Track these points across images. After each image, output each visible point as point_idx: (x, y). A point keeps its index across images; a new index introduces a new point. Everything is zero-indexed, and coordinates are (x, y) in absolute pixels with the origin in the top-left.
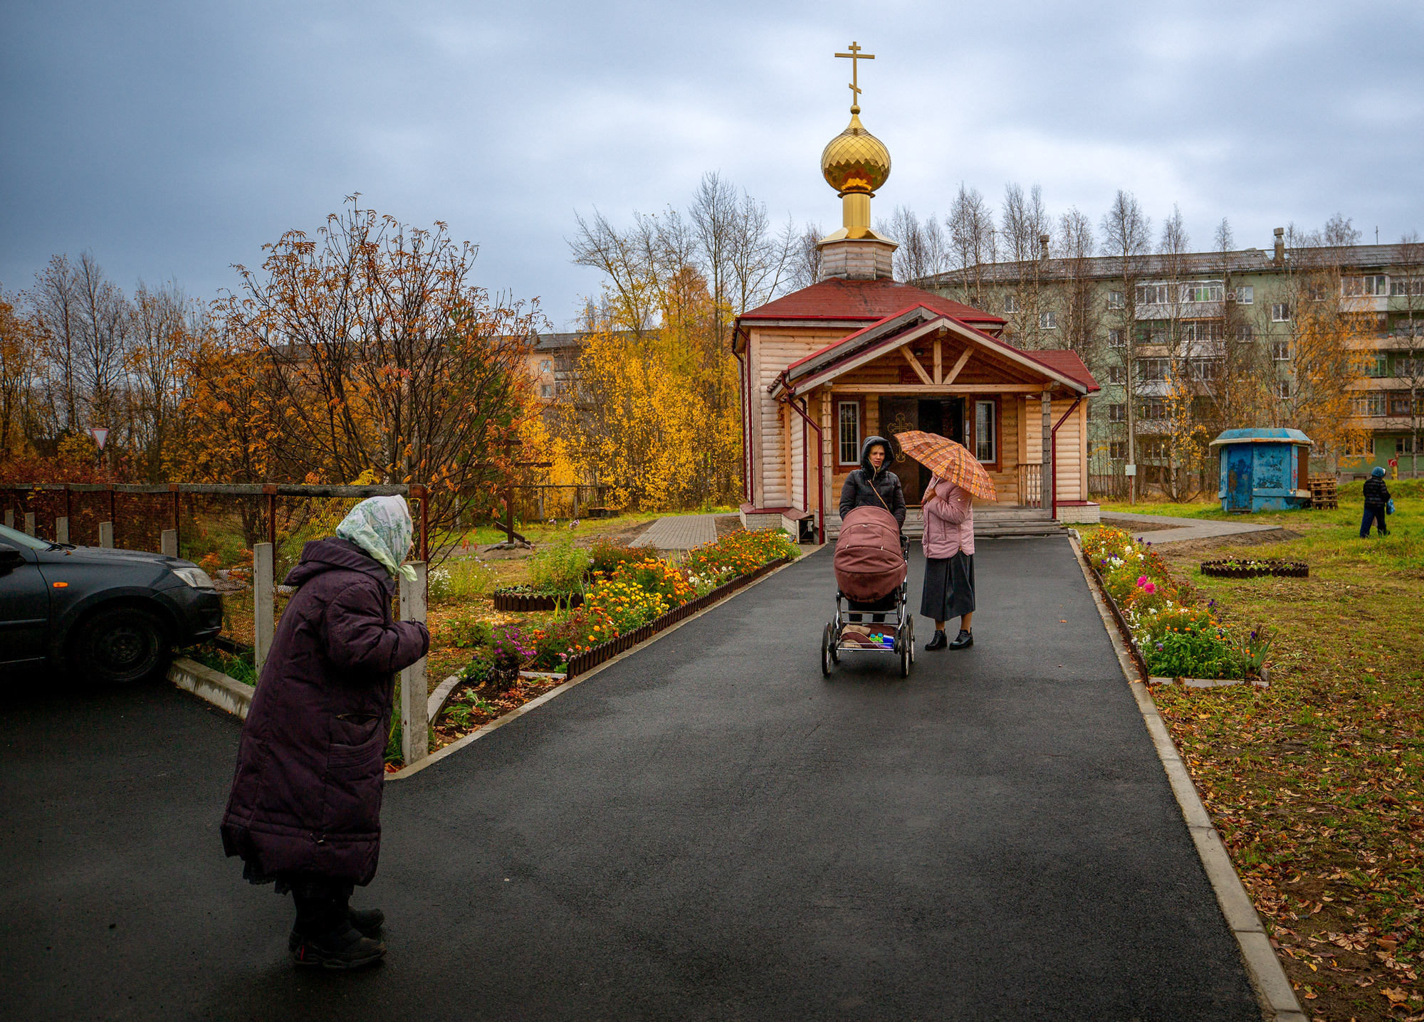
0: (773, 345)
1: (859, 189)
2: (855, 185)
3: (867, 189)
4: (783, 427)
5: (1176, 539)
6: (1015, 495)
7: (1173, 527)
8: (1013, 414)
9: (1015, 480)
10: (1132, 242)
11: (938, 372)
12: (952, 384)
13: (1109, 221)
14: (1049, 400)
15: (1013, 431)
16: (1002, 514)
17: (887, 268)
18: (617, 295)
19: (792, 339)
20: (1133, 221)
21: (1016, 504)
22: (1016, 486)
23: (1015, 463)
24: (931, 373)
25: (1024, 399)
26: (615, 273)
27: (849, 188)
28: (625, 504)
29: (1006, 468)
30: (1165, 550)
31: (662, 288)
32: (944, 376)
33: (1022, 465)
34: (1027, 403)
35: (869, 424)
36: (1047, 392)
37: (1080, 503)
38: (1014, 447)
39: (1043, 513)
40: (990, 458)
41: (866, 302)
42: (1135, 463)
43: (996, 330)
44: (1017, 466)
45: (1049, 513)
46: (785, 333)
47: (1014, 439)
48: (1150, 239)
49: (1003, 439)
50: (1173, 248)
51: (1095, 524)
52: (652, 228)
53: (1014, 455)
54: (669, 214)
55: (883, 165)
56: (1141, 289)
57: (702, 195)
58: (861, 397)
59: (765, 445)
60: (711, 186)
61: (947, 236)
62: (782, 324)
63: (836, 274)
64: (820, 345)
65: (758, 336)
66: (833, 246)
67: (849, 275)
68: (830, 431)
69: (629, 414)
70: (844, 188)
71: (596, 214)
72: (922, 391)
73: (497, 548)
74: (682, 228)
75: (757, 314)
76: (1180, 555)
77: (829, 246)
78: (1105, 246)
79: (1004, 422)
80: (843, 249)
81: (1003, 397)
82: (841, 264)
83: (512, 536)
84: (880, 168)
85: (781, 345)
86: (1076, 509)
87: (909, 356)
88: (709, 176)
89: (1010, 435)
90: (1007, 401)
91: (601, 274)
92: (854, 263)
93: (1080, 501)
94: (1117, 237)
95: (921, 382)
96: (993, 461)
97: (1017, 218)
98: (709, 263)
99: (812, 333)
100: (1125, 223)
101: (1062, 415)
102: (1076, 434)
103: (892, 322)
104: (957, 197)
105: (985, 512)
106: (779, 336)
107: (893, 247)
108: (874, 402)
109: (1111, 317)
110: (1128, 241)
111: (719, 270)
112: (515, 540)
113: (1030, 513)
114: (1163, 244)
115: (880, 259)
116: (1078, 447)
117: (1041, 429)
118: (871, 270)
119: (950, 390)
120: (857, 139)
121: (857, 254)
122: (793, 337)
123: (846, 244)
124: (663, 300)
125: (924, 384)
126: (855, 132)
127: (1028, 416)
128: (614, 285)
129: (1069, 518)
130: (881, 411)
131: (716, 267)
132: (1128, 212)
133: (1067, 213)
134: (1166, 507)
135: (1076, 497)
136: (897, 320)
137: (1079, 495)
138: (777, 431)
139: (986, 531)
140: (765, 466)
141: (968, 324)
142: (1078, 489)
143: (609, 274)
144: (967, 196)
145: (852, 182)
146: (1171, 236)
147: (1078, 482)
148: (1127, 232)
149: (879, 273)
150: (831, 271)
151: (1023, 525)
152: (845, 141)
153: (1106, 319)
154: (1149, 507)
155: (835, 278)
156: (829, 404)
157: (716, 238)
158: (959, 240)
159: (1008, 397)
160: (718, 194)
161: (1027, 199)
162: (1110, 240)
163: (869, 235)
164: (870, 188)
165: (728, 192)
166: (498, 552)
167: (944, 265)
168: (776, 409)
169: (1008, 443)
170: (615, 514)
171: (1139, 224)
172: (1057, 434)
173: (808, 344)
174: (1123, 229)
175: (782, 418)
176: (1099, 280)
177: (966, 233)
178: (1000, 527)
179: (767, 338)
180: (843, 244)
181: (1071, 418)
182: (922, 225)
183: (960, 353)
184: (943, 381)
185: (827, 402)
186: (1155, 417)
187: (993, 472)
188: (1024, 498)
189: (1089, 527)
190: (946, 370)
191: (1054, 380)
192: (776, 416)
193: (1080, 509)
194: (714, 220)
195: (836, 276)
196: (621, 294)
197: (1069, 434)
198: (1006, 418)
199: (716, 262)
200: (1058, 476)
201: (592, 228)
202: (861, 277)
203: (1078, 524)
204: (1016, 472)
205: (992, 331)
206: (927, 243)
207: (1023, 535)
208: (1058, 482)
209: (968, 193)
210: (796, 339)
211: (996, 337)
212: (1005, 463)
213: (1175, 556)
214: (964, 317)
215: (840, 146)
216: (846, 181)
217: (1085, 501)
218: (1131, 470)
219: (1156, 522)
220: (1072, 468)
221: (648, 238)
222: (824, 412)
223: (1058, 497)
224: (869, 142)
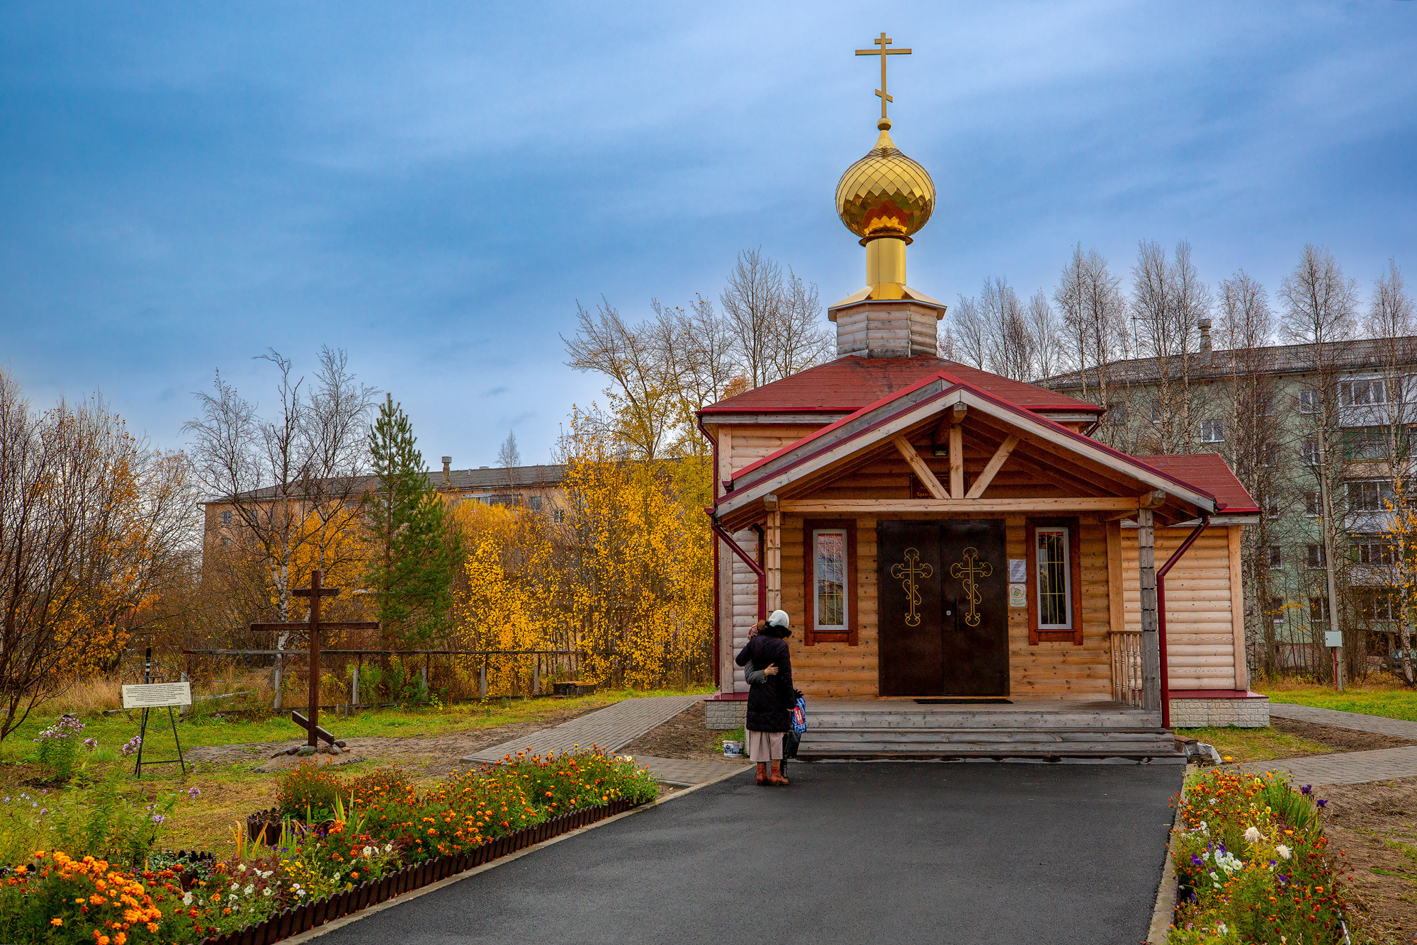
0: (751, 452)
1: (887, 233)
2: (882, 226)
3: (900, 231)
5: (1397, 774)
6: (1106, 682)
7: (1397, 742)
8: (1097, 548)
9: (1105, 658)
10: (1327, 314)
11: (957, 479)
12: (982, 497)
13: (1292, 286)
14: (1150, 523)
15: (1100, 576)
16: (1071, 717)
17: (928, 340)
18: (625, 405)
19: (778, 442)
20: (1329, 286)
21: (1107, 698)
22: (1106, 667)
23: (1104, 630)
24: (946, 483)
25: (1117, 523)
26: (625, 381)
27: (875, 231)
28: (603, 677)
29: (1090, 637)
30: (1370, 799)
31: (683, 394)
32: (967, 488)
33: (1115, 633)
34: (1123, 534)
35: (861, 564)
36: (1146, 509)
37: (1236, 694)
38: (1101, 603)
39: (1145, 717)
40: (1063, 621)
41: (890, 386)
42: (1340, 629)
43: (1089, 424)
44: (1109, 635)
45: (1155, 718)
46: (768, 433)
47: (1101, 589)
48: (1355, 309)
49: (1084, 589)
50: (1389, 319)
51: (1262, 728)
52: (675, 321)
53: (1102, 615)
54: (697, 305)
55: (922, 197)
56: (1346, 386)
57: (738, 279)
58: (847, 523)
59: (736, 598)
60: (749, 267)
61: (1057, 314)
62: (762, 420)
63: (854, 351)
64: (791, 442)
66: (850, 312)
67: (871, 351)
68: (777, 576)
69: (618, 555)
70: (867, 231)
71: (603, 306)
72: (930, 509)
73: (288, 752)
74: (714, 321)
75: (720, 408)
76: (1401, 814)
77: (844, 313)
78: (1287, 320)
79: (1085, 562)
80: (861, 316)
81: (1083, 522)
82: (861, 336)
83: (315, 735)
84: (916, 201)
86: (1228, 704)
87: (908, 452)
88: (747, 255)
89: (1095, 583)
90: (1088, 528)
91: (603, 380)
92: (879, 334)
93: (1235, 690)
94: (1307, 309)
95: (929, 496)
96: (1067, 626)
97: (1156, 285)
98: (746, 363)
100: (1317, 290)
101: (1171, 553)
102: (1225, 583)
104: (1070, 263)
105: (1042, 713)
106: (758, 437)
107: (939, 312)
108: (868, 530)
109: (1298, 421)
110: (1322, 313)
111: (759, 372)
112: (320, 741)
113: (1121, 717)
114: (1375, 316)
115: (915, 328)
116: (1228, 603)
117: (1137, 575)
118: (904, 343)
119: (977, 508)
120: (884, 161)
121: (883, 322)
122: (779, 438)
123: (867, 308)
124: (686, 409)
125: (933, 497)
126: (885, 153)
127: (1124, 555)
128: (620, 391)
129: (1216, 718)
130: (881, 543)
131: (755, 368)
132: (1321, 274)
133: (1231, 278)
134: (1393, 697)
135: (1228, 683)
136: (901, 401)
137: (1232, 681)
139: (1039, 748)
140: (737, 629)
141: (1044, 416)
142: (1230, 670)
143: (616, 380)
144: (1084, 260)
145: (876, 223)
146: (1386, 304)
147: (1230, 659)
148: (1320, 301)
149: (915, 347)
150: (848, 348)
151: (1106, 738)
152: (867, 166)
153: (1292, 421)
154: (1365, 696)
155: (851, 356)
156: (778, 532)
157: (755, 332)
158: (1072, 319)
159: (1090, 521)
160: (758, 276)
161: (1170, 260)
162: (1295, 312)
163: (906, 296)
164: (904, 229)
165: (772, 274)
166: (287, 758)
167: (1055, 357)
169: (1092, 597)
170: (589, 690)
171: (1338, 290)
172: (1167, 584)
174: (1314, 296)
176: (1282, 374)
177: (1086, 313)
178: (1064, 740)
179: (742, 442)
180: (862, 309)
181: (1187, 559)
184: (966, 491)
185: (775, 527)
187: (1068, 645)
188: (1119, 688)
189: (1250, 734)
190: (969, 480)
191: (1155, 489)
193: (1236, 703)
194: (752, 309)
195: (854, 354)
196: (631, 404)
197: (1213, 583)
198: (1087, 555)
199: (755, 361)
200: (1170, 649)
202: (889, 354)
203: (1232, 728)
204: (1106, 645)
205: (1084, 425)
206: (1030, 328)
207: (1102, 757)
208: (1170, 660)
209: (1085, 258)
211: (1089, 434)
212: (1087, 629)
213: (1391, 814)
214: (1037, 404)
215: (860, 172)
216: (869, 221)
217: (1244, 691)
218: (1334, 638)
219: (1368, 729)
220: (1220, 636)
221: (670, 332)
222: (770, 545)
223: (1173, 683)
224: (902, 164)
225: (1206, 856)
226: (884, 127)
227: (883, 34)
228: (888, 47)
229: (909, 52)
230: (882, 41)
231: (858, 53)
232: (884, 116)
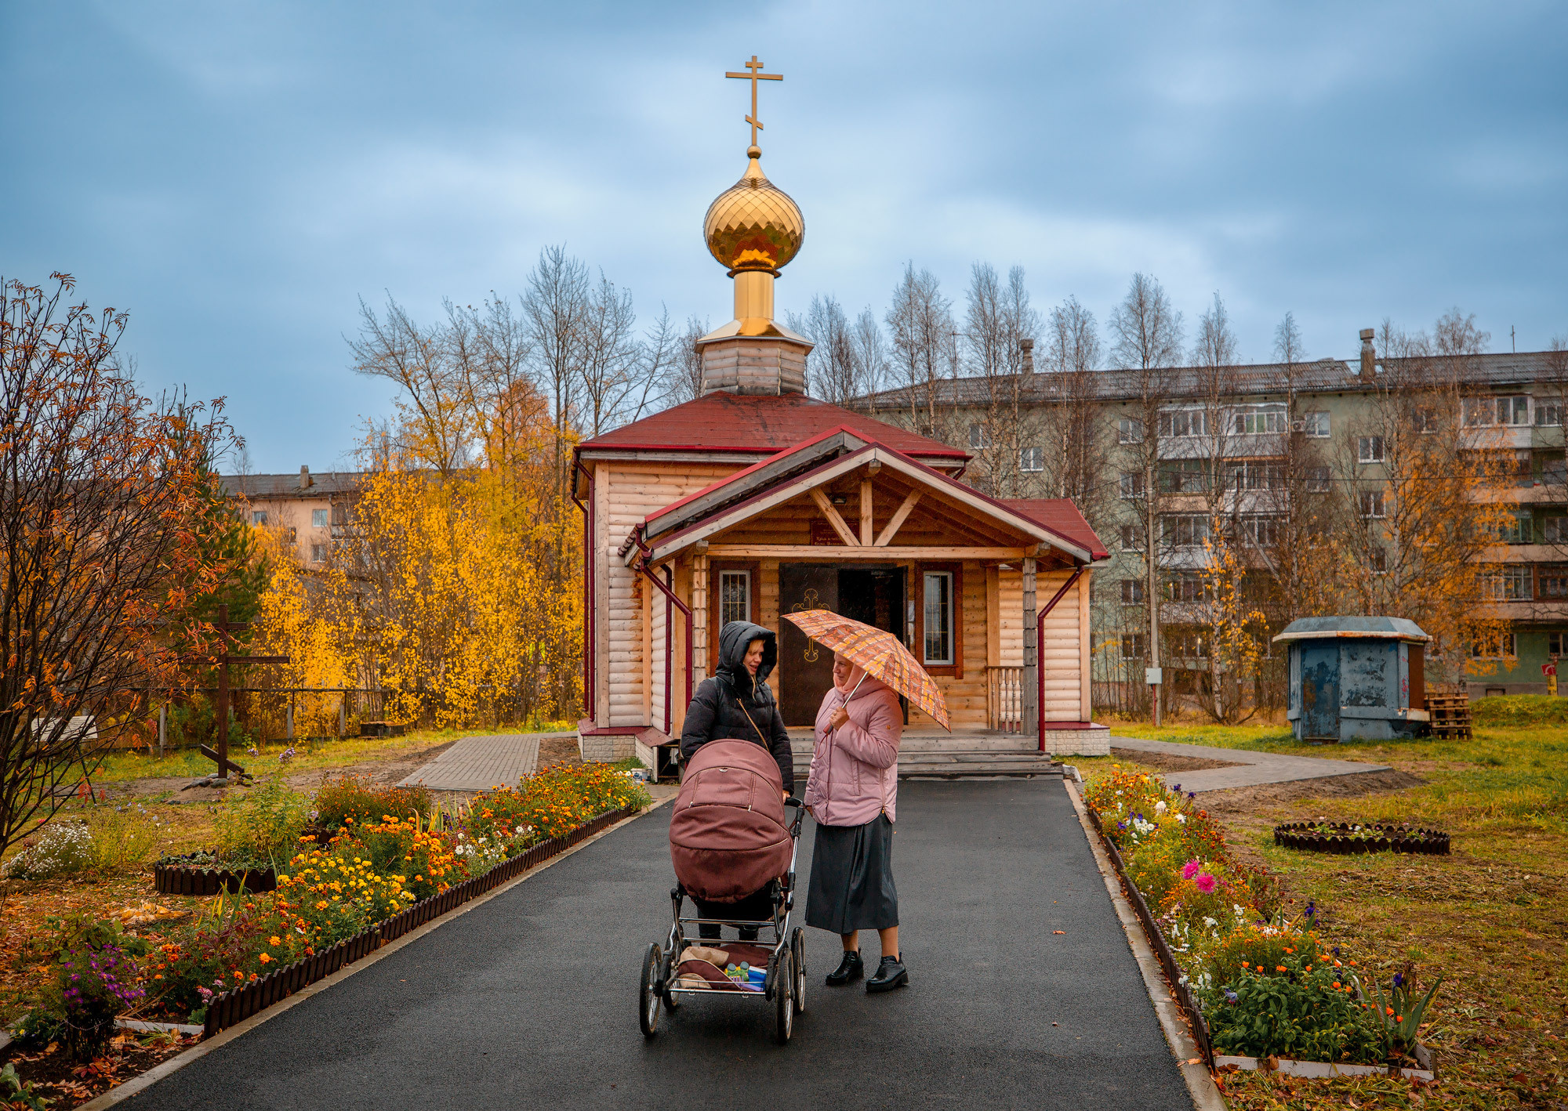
0: (628, 488)
1: (756, 266)
2: (752, 259)
3: (769, 265)
4: (640, 608)
5: (1230, 785)
6: (983, 713)
7: (1222, 764)
8: (979, 591)
9: (982, 690)
10: (1155, 347)
11: (867, 528)
12: (889, 545)
13: (1122, 317)
14: (1034, 570)
15: (980, 617)
16: (962, 741)
17: (797, 378)
18: (415, 417)
19: (655, 480)
20: (1157, 318)
21: (983, 726)
22: (983, 699)
23: (982, 665)
24: (856, 531)
25: (996, 569)
26: (414, 387)
27: (744, 264)
28: (415, 717)
29: (969, 672)
30: (1214, 802)
31: (480, 408)
32: (876, 535)
33: (993, 668)
34: (1001, 575)
35: (764, 604)
36: (1032, 558)
37: (1081, 725)
38: (980, 641)
39: (1025, 741)
40: (945, 657)
41: (765, 426)
42: (1160, 666)
43: (955, 469)
44: (986, 669)
45: (1032, 742)
46: (647, 470)
47: (980, 629)
48: (1181, 343)
49: (965, 628)
50: (1213, 355)
51: (1102, 757)
52: (469, 324)
53: (981, 652)
54: (492, 304)
55: (793, 232)
56: (1165, 416)
57: (541, 279)
58: (753, 564)
59: (612, 634)
60: (553, 265)
61: (887, 338)
62: (642, 457)
63: (723, 386)
64: (695, 486)
65: (606, 475)
66: (719, 346)
67: (741, 387)
68: (704, 614)
69: (425, 584)
70: (736, 263)
71: (389, 302)
72: (842, 555)
73: (200, 784)
74: (512, 325)
76: (1237, 812)
77: (713, 347)
78: (1115, 352)
79: (966, 604)
80: (731, 352)
81: (965, 567)
82: (730, 371)
83: (224, 766)
84: (788, 235)
85: (640, 488)
86: (1073, 734)
87: (824, 503)
88: (551, 252)
89: (974, 622)
90: (972, 572)
91: (393, 387)
92: (749, 371)
93: (1080, 722)
94: (1134, 340)
95: (841, 543)
96: (949, 662)
97: (988, 312)
98: (549, 374)
99: (686, 471)
100: (1145, 321)
101: (1053, 594)
102: (1074, 622)
103: (800, 454)
104: (901, 281)
105: (937, 739)
106: (636, 474)
107: (806, 349)
108: (770, 572)
109: (1122, 455)
110: (1150, 346)
112: (230, 773)
113: (1004, 742)
114: (1199, 350)
115: (786, 365)
116: (1077, 641)
117: (1021, 614)
118: (773, 381)
119: (884, 555)
120: (756, 193)
121: (753, 358)
122: (657, 476)
123: (738, 343)
124: (482, 425)
125: (845, 545)
126: (754, 184)
127: (1002, 594)
128: (411, 402)
129: (1063, 747)
130: (782, 584)
131: (558, 379)
132: (1149, 305)
133: (1062, 306)
134: (1207, 732)
135: (1074, 716)
136: (807, 450)
137: (1078, 713)
138: (631, 613)
139: (937, 768)
140: (613, 665)
141: (914, 459)
142: (1077, 704)
143: (406, 388)
144: (915, 280)
145: (747, 255)
146: (1211, 340)
147: (1077, 694)
148: (1148, 333)
149: (786, 385)
150: (716, 382)
151: (994, 759)
152: (738, 197)
153: (1117, 456)
154: (1182, 730)
155: (721, 392)
156: (704, 574)
157: (559, 340)
158: (903, 344)
159: (971, 567)
160: (562, 277)
161: (1003, 283)
162: (1124, 344)
163: (772, 331)
164: (773, 263)
165: (577, 275)
166: (203, 790)
167: (881, 380)
168: (630, 581)
169: (973, 635)
170: (399, 731)
171: (1165, 323)
172: (1046, 622)
173: (679, 486)
174: (1142, 328)
175: (638, 595)
176: (1106, 402)
177: (916, 336)
178: (959, 761)
179: (620, 478)
180: (732, 344)
181: (1066, 599)
182: (852, 322)
183: (901, 500)
184: (874, 540)
185: (701, 570)
186: (1187, 599)
187: (949, 679)
188: (996, 718)
189: (1094, 761)
190: (879, 525)
191: (1041, 541)
192: (631, 592)
193: (1081, 733)
194: (556, 314)
195: (723, 389)
196: (422, 416)
197: (1064, 622)
198: (969, 597)
199: (558, 373)
200: (1047, 684)
201: (383, 321)
202: (759, 391)
203: (1077, 756)
204: (983, 679)
205: (949, 470)
206: (858, 348)
207: (993, 775)
208: (1047, 694)
209: (918, 276)
210: (662, 479)
211: (956, 477)
212: (968, 665)
213: (1230, 812)
214: (909, 449)
215: (731, 202)
216: (738, 254)
217: (1088, 723)
218: (1154, 675)
219: (1195, 755)
220: (1069, 672)
221: (463, 338)
222: (696, 586)
223: (1048, 716)
224: (773, 197)
225: (1129, 822)
226: (754, 155)
227: (754, 58)
228: (759, 71)
229: (780, 78)
230: (754, 64)
231: (729, 76)
232: (754, 144)
